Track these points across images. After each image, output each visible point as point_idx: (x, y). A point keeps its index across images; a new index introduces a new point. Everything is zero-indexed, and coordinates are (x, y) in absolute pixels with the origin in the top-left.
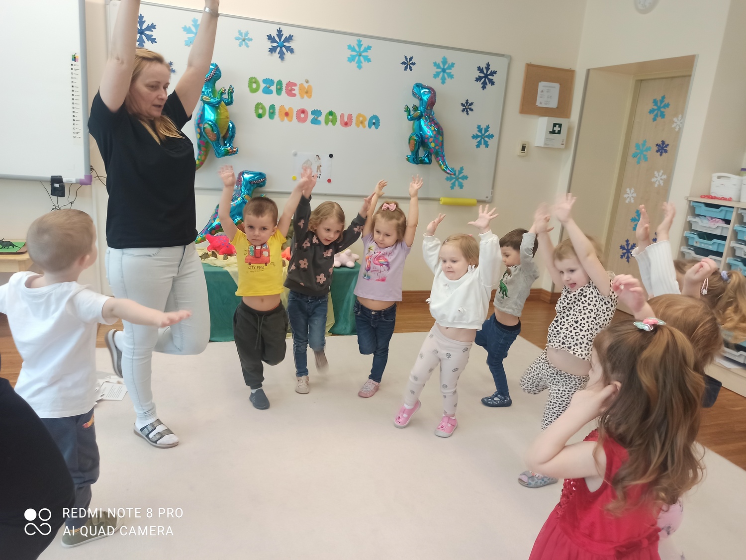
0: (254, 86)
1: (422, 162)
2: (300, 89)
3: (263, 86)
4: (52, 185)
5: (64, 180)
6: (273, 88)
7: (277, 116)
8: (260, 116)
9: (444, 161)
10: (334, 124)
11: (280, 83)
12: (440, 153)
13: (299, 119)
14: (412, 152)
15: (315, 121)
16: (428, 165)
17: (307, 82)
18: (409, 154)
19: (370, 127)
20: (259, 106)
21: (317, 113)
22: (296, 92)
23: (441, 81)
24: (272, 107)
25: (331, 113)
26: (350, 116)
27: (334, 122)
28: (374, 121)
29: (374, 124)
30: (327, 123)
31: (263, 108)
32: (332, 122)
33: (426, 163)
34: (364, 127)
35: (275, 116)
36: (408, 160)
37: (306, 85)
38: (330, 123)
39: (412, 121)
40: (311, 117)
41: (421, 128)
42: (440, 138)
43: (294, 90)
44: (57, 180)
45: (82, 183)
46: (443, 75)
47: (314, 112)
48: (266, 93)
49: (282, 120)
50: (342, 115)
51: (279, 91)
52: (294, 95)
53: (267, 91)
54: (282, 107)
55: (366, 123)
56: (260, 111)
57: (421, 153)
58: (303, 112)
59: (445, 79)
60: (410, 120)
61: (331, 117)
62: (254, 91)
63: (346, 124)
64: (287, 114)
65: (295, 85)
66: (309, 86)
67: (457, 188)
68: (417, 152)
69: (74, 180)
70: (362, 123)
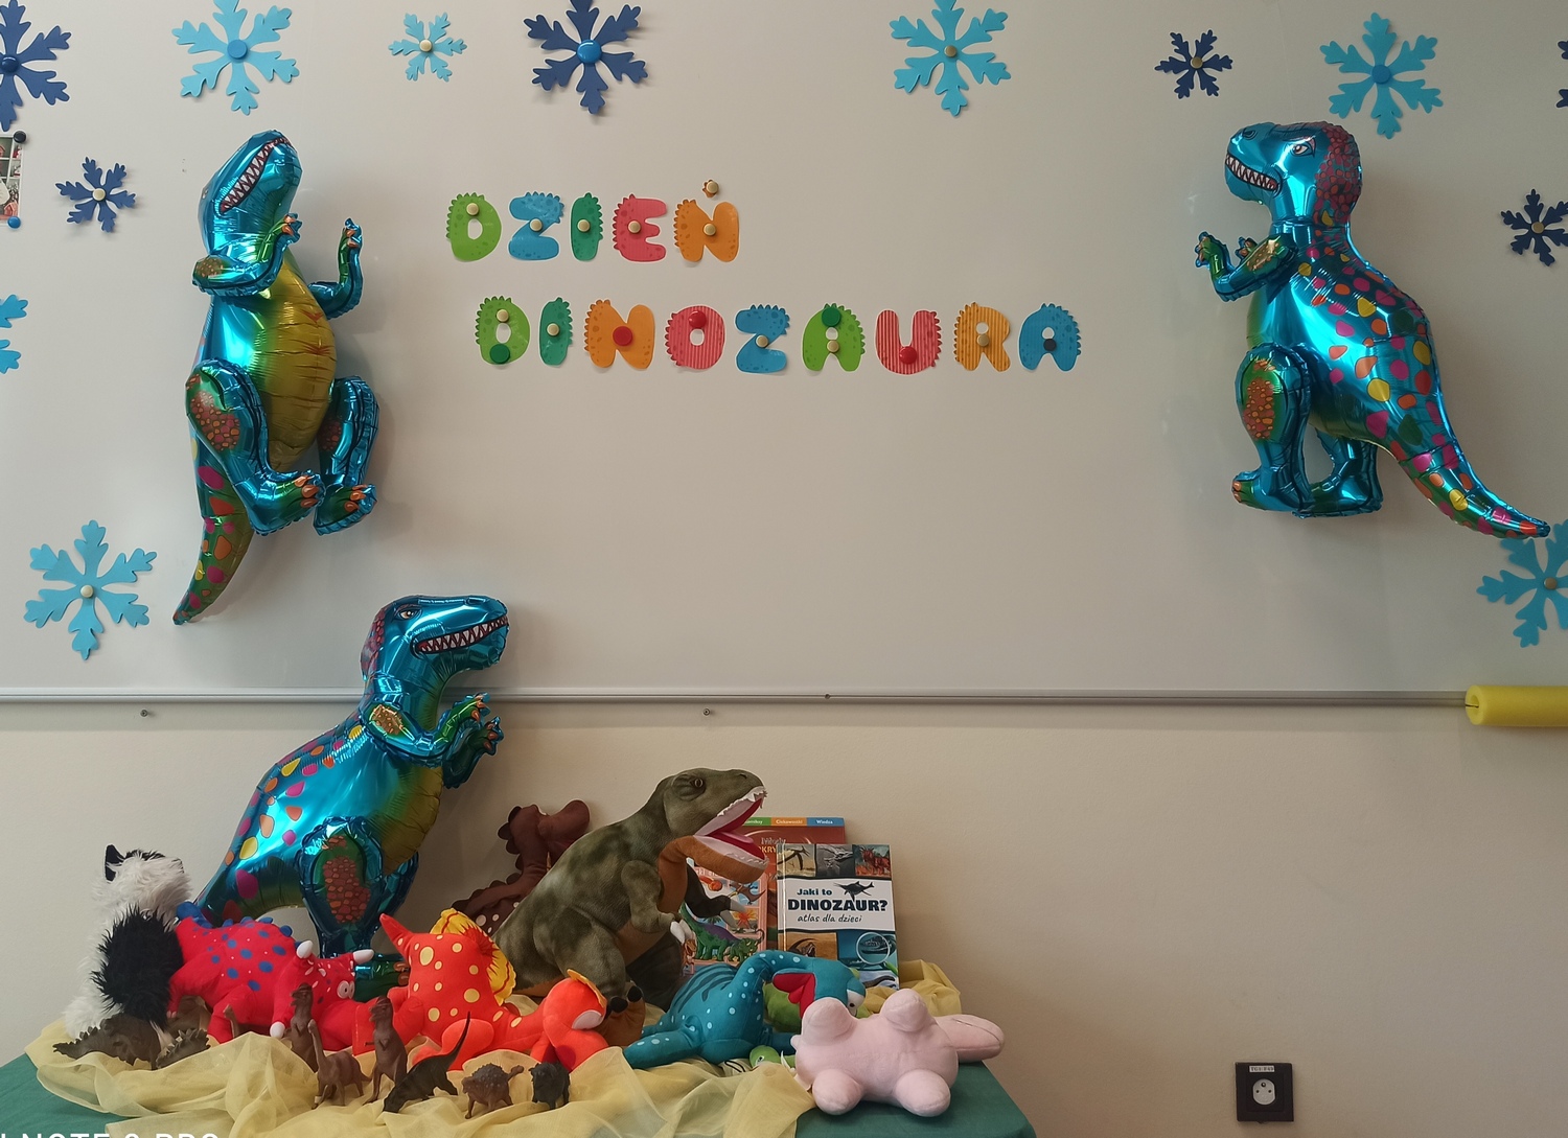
0: (475, 230)
1: (1324, 506)
2: (681, 226)
3: (511, 226)
6: (560, 232)
7: (577, 349)
8: (501, 356)
10: (850, 365)
11: (588, 207)
12: (1427, 431)
13: (682, 354)
14: (1263, 443)
15: (757, 360)
16: (1364, 516)
17: (714, 192)
19: (1030, 362)
20: (493, 311)
21: (765, 321)
22: (666, 232)
23: (1375, 124)
24: (557, 311)
25: (832, 317)
26: (927, 323)
27: (848, 354)
28: (1048, 333)
29: (1050, 346)
30: (814, 362)
31: (514, 318)
32: (836, 353)
33: (1354, 507)
34: (1002, 364)
35: (570, 350)
36: (1245, 496)
37: (708, 207)
38: (832, 362)
39: (1245, 302)
40: (735, 340)
42: (1418, 352)
43: (655, 231)
46: (1384, 99)
47: (750, 319)
48: (528, 257)
49: (603, 362)
50: (888, 322)
51: (585, 243)
52: (658, 253)
53: (534, 247)
55: (1012, 347)
56: (503, 335)
57: (1317, 467)
58: (701, 319)
59: (1397, 113)
60: (1231, 292)
61: (832, 334)
62: (469, 251)
63: (911, 360)
64: (624, 337)
65: (658, 208)
66: (724, 211)
68: (1292, 440)
70: (988, 346)
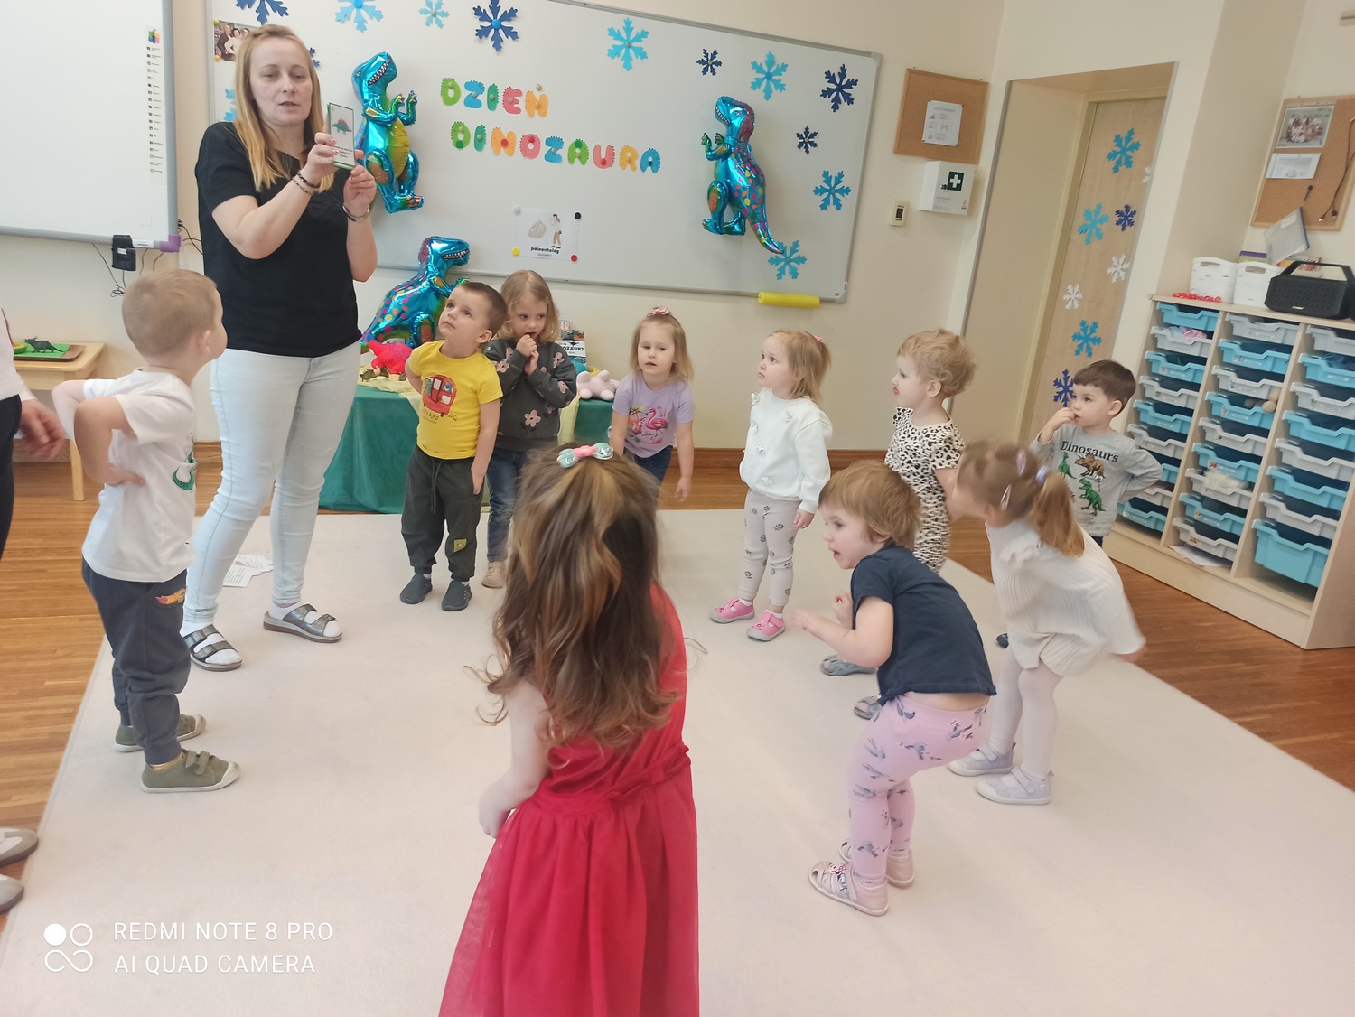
0: (451, 93)
1: (730, 231)
2: (527, 101)
3: (465, 93)
4: (114, 250)
5: (135, 243)
6: (483, 98)
7: (488, 146)
8: (460, 145)
9: (765, 229)
10: (583, 163)
11: (493, 89)
12: (759, 216)
13: (527, 153)
14: (713, 212)
15: (552, 157)
16: (739, 236)
17: (540, 89)
18: (709, 216)
19: (643, 169)
20: (458, 127)
21: (555, 142)
22: (521, 105)
23: (763, 94)
24: (481, 130)
25: (579, 144)
26: (611, 150)
27: (583, 158)
28: (650, 159)
29: (650, 164)
30: (571, 161)
31: (465, 131)
32: (579, 158)
33: (737, 233)
34: (634, 169)
35: (485, 146)
36: (706, 227)
37: (538, 95)
38: (577, 161)
39: (715, 161)
40: (544, 149)
41: (728, 173)
42: (760, 191)
43: (517, 102)
44: (122, 242)
45: (163, 249)
46: (768, 85)
47: (550, 141)
48: (471, 107)
49: (497, 153)
50: (598, 148)
51: (492, 103)
52: (518, 111)
53: (472, 103)
54: (497, 130)
55: (638, 163)
56: (461, 137)
57: (729, 217)
58: (532, 139)
59: (771, 91)
60: (711, 158)
61: (578, 150)
62: (450, 102)
63: (604, 163)
64: (505, 143)
65: (519, 93)
66: (543, 97)
67: (787, 277)
68: (721, 214)
69: (150, 244)
70: (630, 161)
